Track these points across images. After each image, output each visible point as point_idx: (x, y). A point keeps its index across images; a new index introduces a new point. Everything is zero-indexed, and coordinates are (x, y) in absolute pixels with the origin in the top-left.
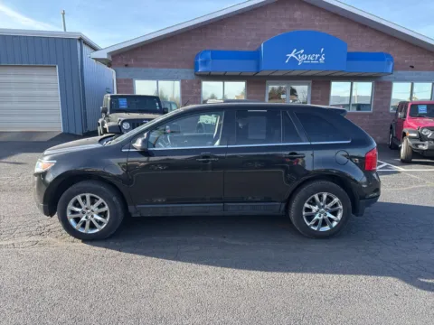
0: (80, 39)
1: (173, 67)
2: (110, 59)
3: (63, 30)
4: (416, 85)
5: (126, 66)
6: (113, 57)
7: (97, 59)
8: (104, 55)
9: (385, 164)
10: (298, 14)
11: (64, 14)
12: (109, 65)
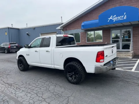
0: (62, 24)
1: (78, 29)
2: (63, 29)
3: (61, 22)
5: (66, 30)
6: (64, 28)
7: (60, 29)
8: (59, 28)
11: (62, 18)
12: (63, 31)
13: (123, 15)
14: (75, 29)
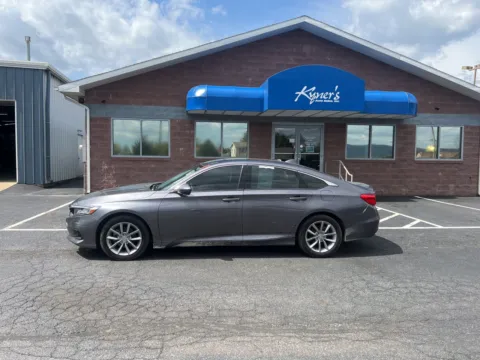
0: (47, 71)
1: (161, 104)
2: (83, 94)
4: (443, 129)
5: (104, 102)
6: (85, 92)
7: (67, 95)
8: (75, 89)
9: (418, 221)
10: (307, 49)
11: (28, 41)
12: (81, 101)
13: (332, 90)
14: (150, 104)
